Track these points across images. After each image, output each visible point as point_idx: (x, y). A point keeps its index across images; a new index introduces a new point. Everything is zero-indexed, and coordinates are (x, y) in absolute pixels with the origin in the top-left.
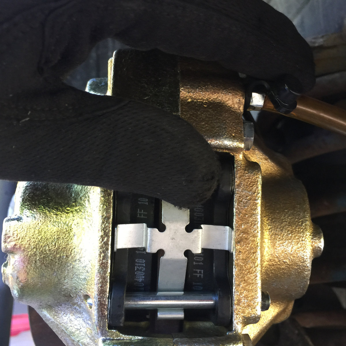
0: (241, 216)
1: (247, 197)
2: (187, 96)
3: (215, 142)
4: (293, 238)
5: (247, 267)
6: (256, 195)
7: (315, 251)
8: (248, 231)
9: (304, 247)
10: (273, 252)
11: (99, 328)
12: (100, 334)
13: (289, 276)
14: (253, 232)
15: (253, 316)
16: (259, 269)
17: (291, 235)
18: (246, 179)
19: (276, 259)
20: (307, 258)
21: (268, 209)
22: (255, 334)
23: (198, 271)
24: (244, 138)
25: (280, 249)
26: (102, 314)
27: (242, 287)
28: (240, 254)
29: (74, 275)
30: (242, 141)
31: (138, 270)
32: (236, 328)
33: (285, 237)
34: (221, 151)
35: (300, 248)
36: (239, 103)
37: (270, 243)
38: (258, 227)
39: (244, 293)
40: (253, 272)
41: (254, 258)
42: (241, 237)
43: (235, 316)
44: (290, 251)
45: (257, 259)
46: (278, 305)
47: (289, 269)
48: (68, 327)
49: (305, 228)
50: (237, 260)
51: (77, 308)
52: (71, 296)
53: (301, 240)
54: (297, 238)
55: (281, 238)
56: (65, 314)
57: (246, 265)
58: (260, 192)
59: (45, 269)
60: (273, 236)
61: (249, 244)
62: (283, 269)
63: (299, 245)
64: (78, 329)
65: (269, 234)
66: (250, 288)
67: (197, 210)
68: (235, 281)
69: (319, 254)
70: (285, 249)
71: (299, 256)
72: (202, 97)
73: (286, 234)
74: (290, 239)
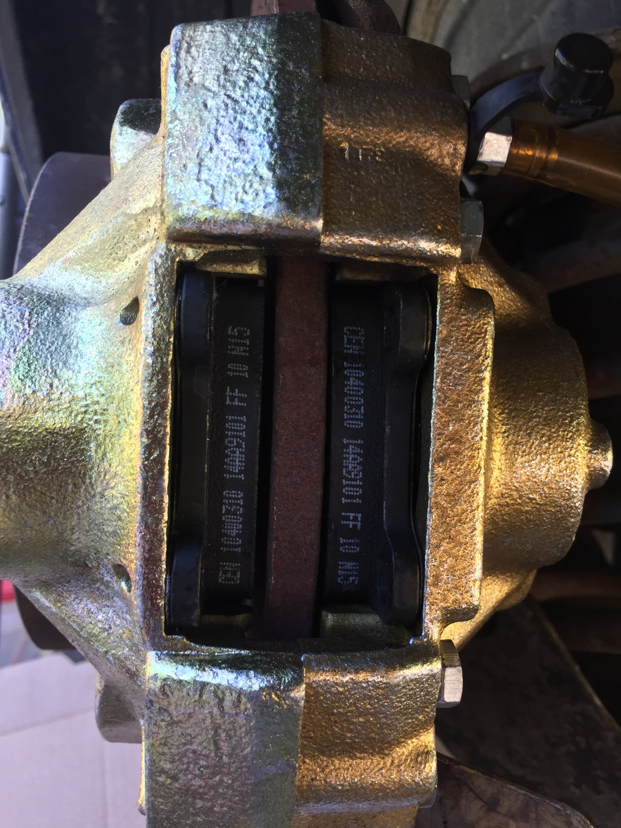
0: (449, 406)
1: (462, 364)
2: (338, 135)
3: (400, 243)
4: (551, 450)
5: (455, 510)
6: (481, 362)
7: (594, 476)
8: (461, 437)
9: (573, 469)
10: (509, 478)
11: (147, 633)
12: (148, 644)
13: (537, 525)
14: (473, 438)
15: (463, 607)
16: (480, 514)
17: (547, 444)
18: (462, 326)
19: (514, 493)
20: (577, 492)
21: (503, 390)
22: (462, 635)
23: (352, 515)
24: (463, 235)
25: (523, 473)
26: (153, 605)
27: (445, 551)
28: (442, 485)
29: (93, 525)
30: (455, 242)
31: (228, 512)
32: (429, 631)
33: (535, 449)
34: (410, 263)
35: (564, 472)
36: (454, 155)
37: (503, 462)
38: (482, 428)
39: (447, 563)
40: (468, 520)
41: (472, 492)
42: (446, 450)
43: (428, 607)
44: (543, 477)
45: (478, 494)
46: (509, 580)
47: (540, 512)
48: (84, 625)
49: (577, 431)
50: (436, 496)
51: (102, 587)
52: (87, 565)
53: (567, 454)
54: (559, 450)
55: (527, 451)
56: (77, 598)
57: (454, 506)
58: (490, 354)
59: (30, 512)
60: (511, 447)
61: (462, 463)
62: (527, 512)
63: (563, 465)
64: (104, 630)
65: (502, 443)
66: (461, 553)
67: (350, 390)
68: (431, 537)
69: (602, 483)
70: (533, 472)
71: (562, 487)
72: (372, 138)
73: (537, 443)
74: (545, 453)
